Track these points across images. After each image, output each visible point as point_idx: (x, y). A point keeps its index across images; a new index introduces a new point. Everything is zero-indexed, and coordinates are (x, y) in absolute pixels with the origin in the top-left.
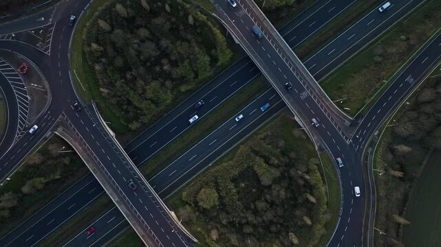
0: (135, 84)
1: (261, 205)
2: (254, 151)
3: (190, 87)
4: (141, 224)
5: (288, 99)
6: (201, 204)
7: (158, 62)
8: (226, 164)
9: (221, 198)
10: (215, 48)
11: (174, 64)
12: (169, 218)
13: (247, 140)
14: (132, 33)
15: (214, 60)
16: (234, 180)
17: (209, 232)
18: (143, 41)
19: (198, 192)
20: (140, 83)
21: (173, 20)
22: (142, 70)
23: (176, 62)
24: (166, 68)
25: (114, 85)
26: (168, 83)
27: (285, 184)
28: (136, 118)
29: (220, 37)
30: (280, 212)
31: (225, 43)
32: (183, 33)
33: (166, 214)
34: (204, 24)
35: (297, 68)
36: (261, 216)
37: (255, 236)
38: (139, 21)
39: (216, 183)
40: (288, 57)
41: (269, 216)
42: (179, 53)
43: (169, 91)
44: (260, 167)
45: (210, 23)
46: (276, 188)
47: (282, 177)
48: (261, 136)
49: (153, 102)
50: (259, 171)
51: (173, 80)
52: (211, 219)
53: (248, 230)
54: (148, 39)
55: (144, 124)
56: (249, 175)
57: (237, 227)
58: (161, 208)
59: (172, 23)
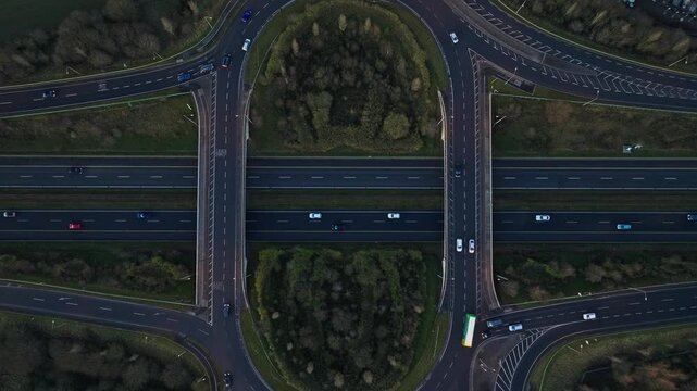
0: (384, 296)
1: (349, 78)
2: (316, 137)
3: (331, 251)
4: (482, 150)
5: (240, 162)
6: (407, 124)
7: (343, 302)
8: (353, 145)
9: (384, 116)
10: (273, 270)
11: (327, 286)
12: (449, 135)
13: (313, 154)
14: (347, 353)
15: (283, 260)
16: (357, 122)
17: (420, 92)
18: (342, 334)
19: (402, 138)
20: (377, 294)
21: (293, 333)
22: (365, 305)
23: (323, 287)
24: (339, 288)
25: (405, 310)
26: (349, 270)
27: (309, 81)
28: (408, 260)
29: (259, 278)
30: (336, 58)
31: (259, 267)
32: (295, 311)
33: (450, 142)
34: (265, 303)
35: (207, 184)
36: (357, 67)
37: (379, 55)
38: (330, 359)
39: (377, 134)
40: (207, 203)
41: (350, 62)
42: (314, 295)
43: (354, 263)
44: (321, 115)
45: (259, 300)
46: (322, 84)
47: (307, 89)
48: (297, 147)
49: (378, 264)
50: (325, 113)
51: (341, 271)
52: (410, 103)
53: (381, 65)
54: (335, 333)
55: (405, 249)
56: (338, 117)
57: (390, 75)
58: (450, 150)
59: (297, 330)
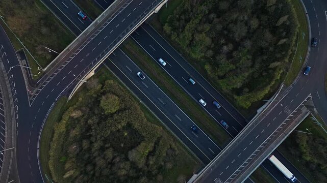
0: (205, 23)
1: (109, 153)
2: (159, 139)
3: (209, 73)
4: (79, 46)
5: (213, 167)
6: (104, 97)
7: (229, 40)
8: (143, 116)
9: (112, 115)
10: (249, 92)
11: (229, 55)
12: (87, 71)
13: (168, 132)
14: (253, 13)
15: (239, 92)
16: (129, 125)
17: (79, 108)
18: (246, 24)
19: (114, 94)
20: (207, 27)
21: (271, 49)
22: (219, 27)
23: (232, 57)
24: (225, 48)
25: (201, 5)
26: (210, 53)
27: (132, 173)
28: (175, 29)
29: (261, 95)
30: (106, 172)
31: (256, 100)
32: (259, 60)
33: (91, 66)
34: (271, 78)
35: (243, 172)
36: (99, 155)
37: (80, 151)
38: (265, 18)
39: (125, 109)
40: (253, 161)
41: (100, 162)
42: (240, 59)
43: (203, 54)
44: (144, 148)
45: (273, 83)
46: (127, 165)
47: (138, 170)
48: (173, 145)
49: (192, 41)
50: (140, 148)
51: (214, 57)
52: (91, 109)
53: (85, 144)
54: (249, 28)
55: (170, 36)
56: (136, 139)
57: (86, 134)
58: (95, 62)
59: (267, 48)
